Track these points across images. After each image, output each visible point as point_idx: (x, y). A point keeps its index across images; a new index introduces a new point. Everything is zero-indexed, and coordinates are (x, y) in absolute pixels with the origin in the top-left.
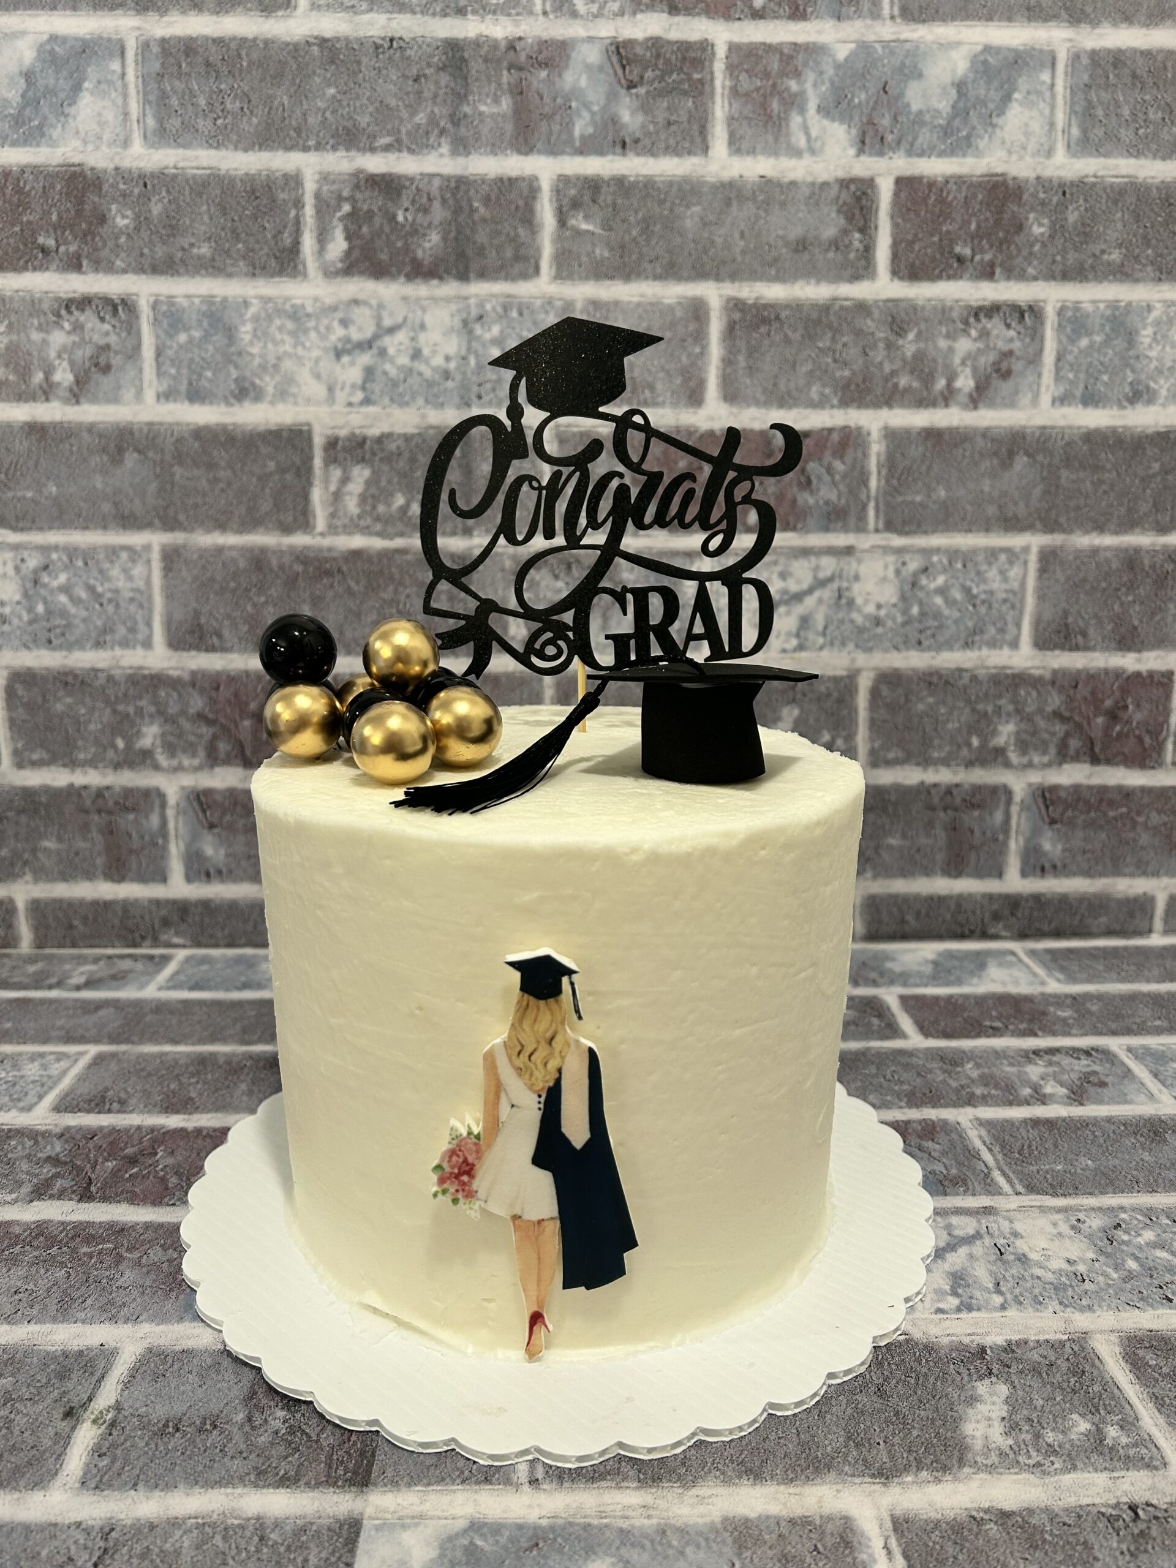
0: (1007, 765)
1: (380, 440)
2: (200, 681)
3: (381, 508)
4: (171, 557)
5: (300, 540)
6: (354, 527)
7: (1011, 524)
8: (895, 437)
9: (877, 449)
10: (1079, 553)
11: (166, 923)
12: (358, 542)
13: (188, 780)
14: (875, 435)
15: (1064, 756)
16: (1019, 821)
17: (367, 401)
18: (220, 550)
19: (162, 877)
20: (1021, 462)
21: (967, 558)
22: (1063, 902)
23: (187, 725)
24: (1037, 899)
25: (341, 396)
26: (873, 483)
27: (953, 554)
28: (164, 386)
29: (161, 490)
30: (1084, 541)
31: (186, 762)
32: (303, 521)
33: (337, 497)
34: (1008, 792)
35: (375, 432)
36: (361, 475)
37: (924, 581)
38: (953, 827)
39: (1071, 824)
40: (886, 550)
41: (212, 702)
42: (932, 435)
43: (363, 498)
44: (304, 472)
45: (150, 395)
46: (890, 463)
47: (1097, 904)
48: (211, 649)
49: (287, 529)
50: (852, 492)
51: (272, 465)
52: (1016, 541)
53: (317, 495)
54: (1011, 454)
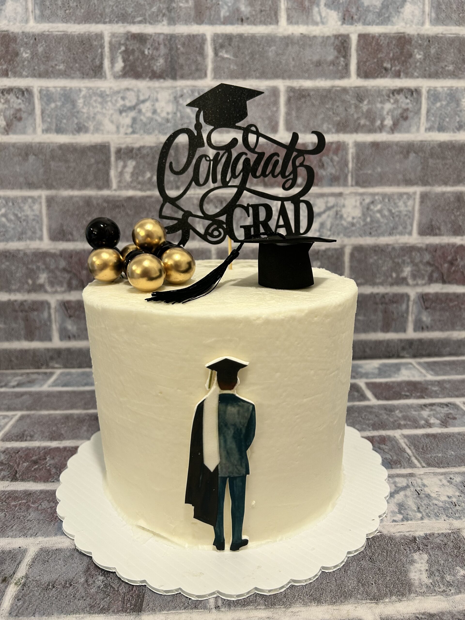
0: (408, 284)
1: (140, 149)
2: (64, 254)
3: (140, 178)
4: (50, 201)
5: (106, 192)
6: (129, 187)
7: (408, 182)
8: (359, 146)
9: (351, 151)
10: (437, 195)
11: (52, 358)
12: (130, 193)
13: (59, 297)
14: (351, 145)
15: (431, 280)
16: (413, 308)
17: (133, 132)
18: (71, 197)
19: (49, 339)
20: (412, 156)
21: (389, 197)
22: (431, 342)
23: (58, 273)
24: (420, 341)
25: (122, 130)
26: (350, 165)
27: (384, 195)
28: (45, 127)
29: (45, 172)
30: (439, 189)
31: (59, 289)
32: (107, 184)
33: (121, 174)
34: (408, 296)
35: (137, 145)
36: (131, 164)
37: (372, 207)
38: (385, 312)
39: (434, 309)
40: (356, 194)
41: (69, 263)
42: (375, 145)
43: (132, 174)
44: (107, 163)
45: (39, 130)
46: (358, 157)
47: (445, 343)
48: (68, 240)
49: (100, 188)
50: (342, 170)
51: (93, 160)
52: (410, 190)
53: (113, 173)
54: (408, 152)
